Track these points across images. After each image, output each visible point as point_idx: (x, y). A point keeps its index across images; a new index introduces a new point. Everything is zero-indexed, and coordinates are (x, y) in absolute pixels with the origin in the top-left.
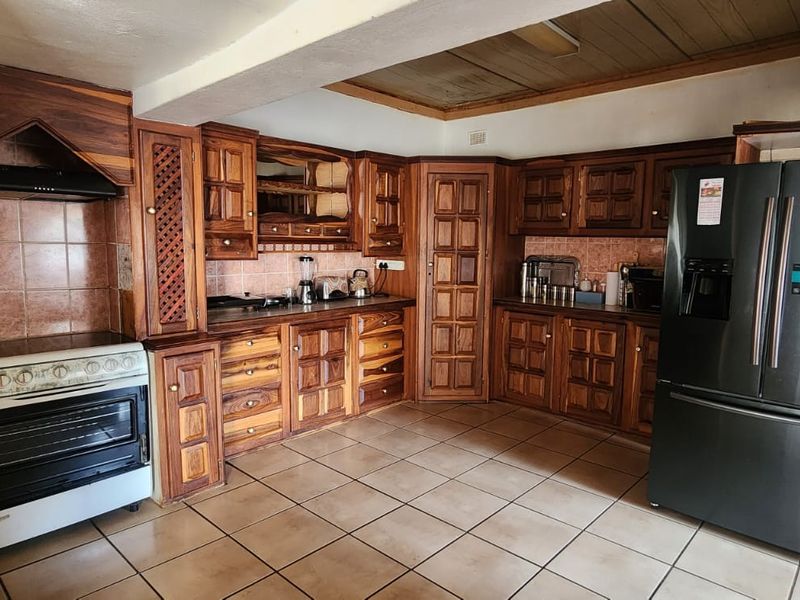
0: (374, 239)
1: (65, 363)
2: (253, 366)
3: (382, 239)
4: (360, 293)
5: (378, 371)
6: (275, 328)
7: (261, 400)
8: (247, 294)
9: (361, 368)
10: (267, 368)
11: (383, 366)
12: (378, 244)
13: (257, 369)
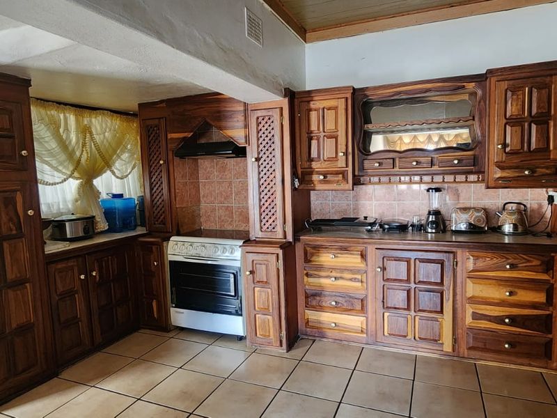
0: (502, 168)
1: (206, 245)
2: (338, 275)
3: (517, 167)
4: (508, 228)
5: (499, 320)
6: (361, 248)
7: (345, 304)
8: (366, 218)
9: (469, 310)
10: (351, 280)
11: (508, 317)
12: (505, 174)
13: (342, 278)
